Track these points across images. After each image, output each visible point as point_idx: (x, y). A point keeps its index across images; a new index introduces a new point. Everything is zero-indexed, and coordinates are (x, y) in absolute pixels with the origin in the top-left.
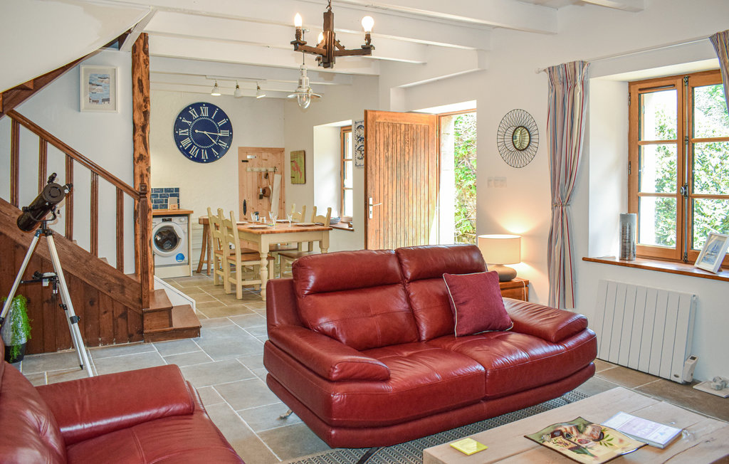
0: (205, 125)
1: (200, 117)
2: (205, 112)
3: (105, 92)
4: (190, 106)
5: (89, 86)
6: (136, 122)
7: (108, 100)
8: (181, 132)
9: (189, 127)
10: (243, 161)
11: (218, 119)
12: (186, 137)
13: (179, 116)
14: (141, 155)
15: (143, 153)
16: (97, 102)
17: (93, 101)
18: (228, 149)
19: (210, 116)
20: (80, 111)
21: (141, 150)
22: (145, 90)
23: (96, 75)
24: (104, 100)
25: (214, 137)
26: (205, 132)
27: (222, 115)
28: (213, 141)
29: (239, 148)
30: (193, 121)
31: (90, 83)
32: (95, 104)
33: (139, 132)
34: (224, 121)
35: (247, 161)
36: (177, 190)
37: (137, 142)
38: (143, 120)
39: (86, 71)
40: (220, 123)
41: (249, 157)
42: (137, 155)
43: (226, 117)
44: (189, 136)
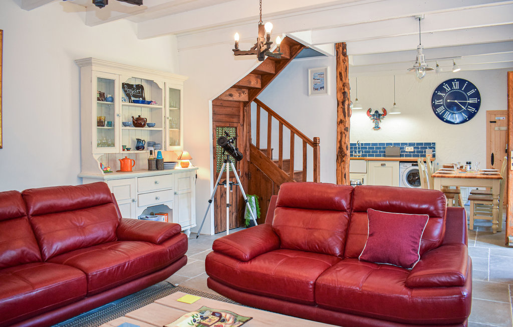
0: (456, 95)
1: (452, 90)
2: (456, 86)
3: (321, 83)
4: (444, 83)
5: (313, 80)
6: (339, 99)
7: (323, 87)
8: (437, 102)
9: (443, 98)
10: (491, 122)
11: (466, 90)
12: (441, 105)
13: (435, 91)
14: (341, 120)
15: (343, 119)
16: (317, 89)
17: (316, 89)
18: (476, 113)
19: (460, 88)
20: (308, 95)
21: (342, 117)
22: (343, 79)
23: (317, 73)
24: (321, 88)
25: (464, 104)
26: (456, 101)
27: (471, 86)
28: (463, 107)
29: (487, 111)
30: (446, 93)
31: (314, 79)
32: (316, 91)
33: (341, 105)
34: (473, 91)
35: (495, 122)
36: (434, 144)
37: (339, 112)
38: (342, 98)
39: (311, 72)
40: (469, 94)
41: (496, 118)
42: (339, 120)
43: (475, 87)
44: (443, 105)
